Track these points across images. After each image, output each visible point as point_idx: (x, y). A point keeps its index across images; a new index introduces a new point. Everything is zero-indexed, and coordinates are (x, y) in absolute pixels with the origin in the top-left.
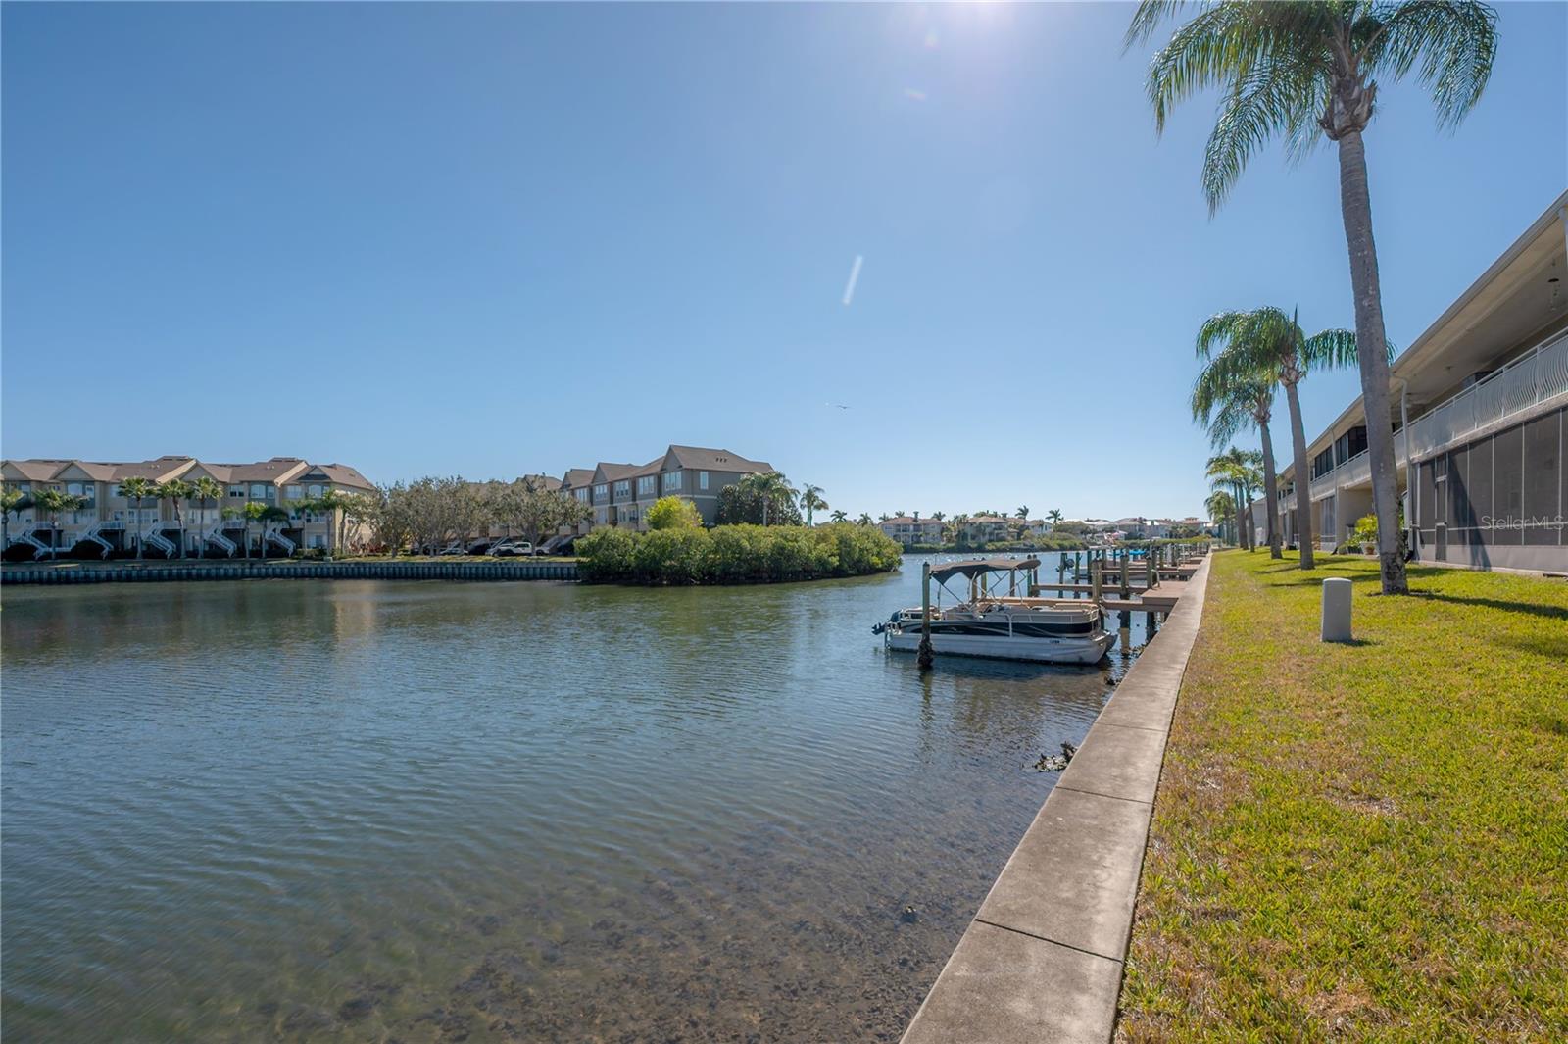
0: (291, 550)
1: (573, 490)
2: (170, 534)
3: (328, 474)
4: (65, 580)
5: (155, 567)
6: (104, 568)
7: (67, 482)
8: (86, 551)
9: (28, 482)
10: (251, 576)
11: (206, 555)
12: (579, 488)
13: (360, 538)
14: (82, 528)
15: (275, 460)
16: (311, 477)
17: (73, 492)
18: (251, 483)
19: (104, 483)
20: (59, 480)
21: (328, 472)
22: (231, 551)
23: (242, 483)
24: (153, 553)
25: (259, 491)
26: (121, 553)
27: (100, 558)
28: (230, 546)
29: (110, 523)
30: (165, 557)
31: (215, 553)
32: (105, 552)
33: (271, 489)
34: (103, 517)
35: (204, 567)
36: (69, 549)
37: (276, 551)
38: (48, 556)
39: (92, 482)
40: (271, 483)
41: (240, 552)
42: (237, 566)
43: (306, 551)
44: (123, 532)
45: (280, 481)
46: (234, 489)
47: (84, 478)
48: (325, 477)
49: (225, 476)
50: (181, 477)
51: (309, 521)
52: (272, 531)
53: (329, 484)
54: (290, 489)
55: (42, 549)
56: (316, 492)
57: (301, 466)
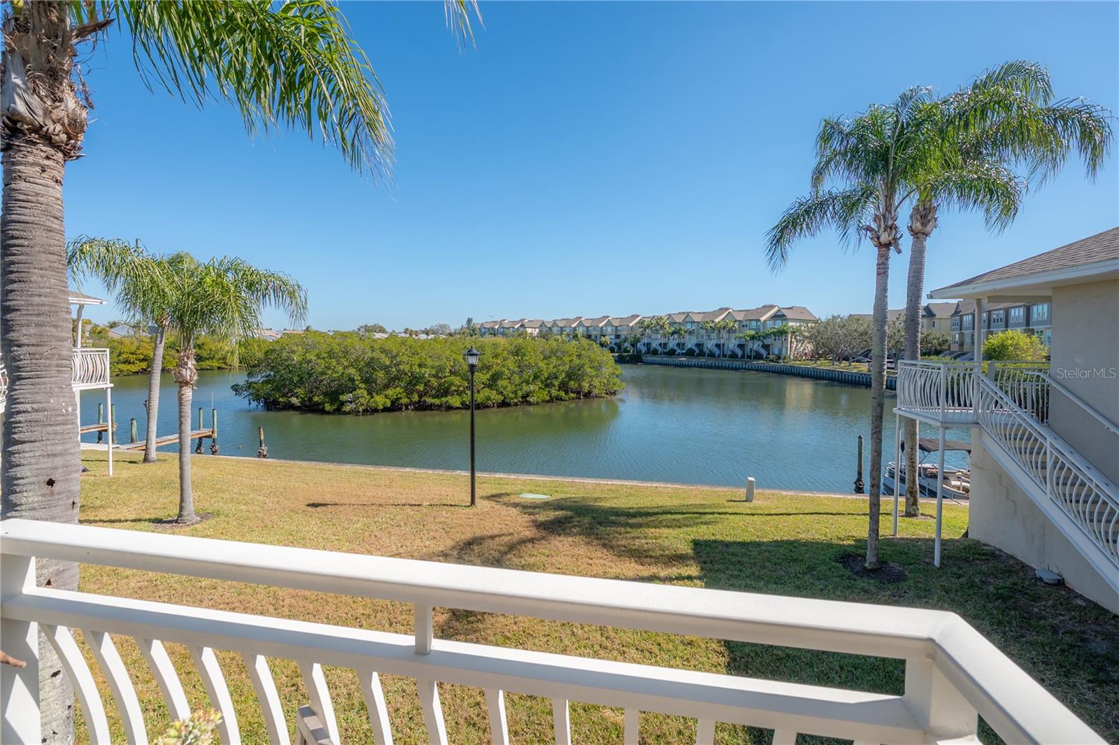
0: (765, 356)
1: (961, 316)
2: (718, 346)
3: (785, 314)
4: (681, 366)
5: (711, 361)
6: (694, 361)
7: (687, 323)
8: (690, 353)
9: (676, 323)
10: (745, 369)
11: (731, 356)
12: (964, 315)
13: (804, 349)
14: (690, 343)
15: (764, 307)
16: (779, 316)
17: (689, 327)
18: (750, 320)
19: (698, 322)
20: (685, 322)
21: (785, 312)
22: (740, 355)
23: (747, 320)
24: (712, 355)
25: (754, 323)
26: (702, 354)
27: (694, 356)
28: (739, 353)
29: (700, 340)
30: (715, 356)
31: (733, 356)
32: (696, 354)
33: (759, 323)
34: (697, 338)
35: (727, 363)
36: (684, 351)
37: (758, 356)
38: (679, 354)
39: (694, 322)
40: (759, 320)
41: (743, 357)
42: (740, 363)
43: (771, 356)
44: (703, 344)
45: (763, 319)
46: (744, 324)
47: (691, 320)
48: (784, 316)
49: (740, 317)
50: (723, 319)
51: (775, 340)
52: (756, 346)
53: (785, 320)
54: (768, 322)
55: (679, 351)
56: (779, 325)
57: (776, 309)
